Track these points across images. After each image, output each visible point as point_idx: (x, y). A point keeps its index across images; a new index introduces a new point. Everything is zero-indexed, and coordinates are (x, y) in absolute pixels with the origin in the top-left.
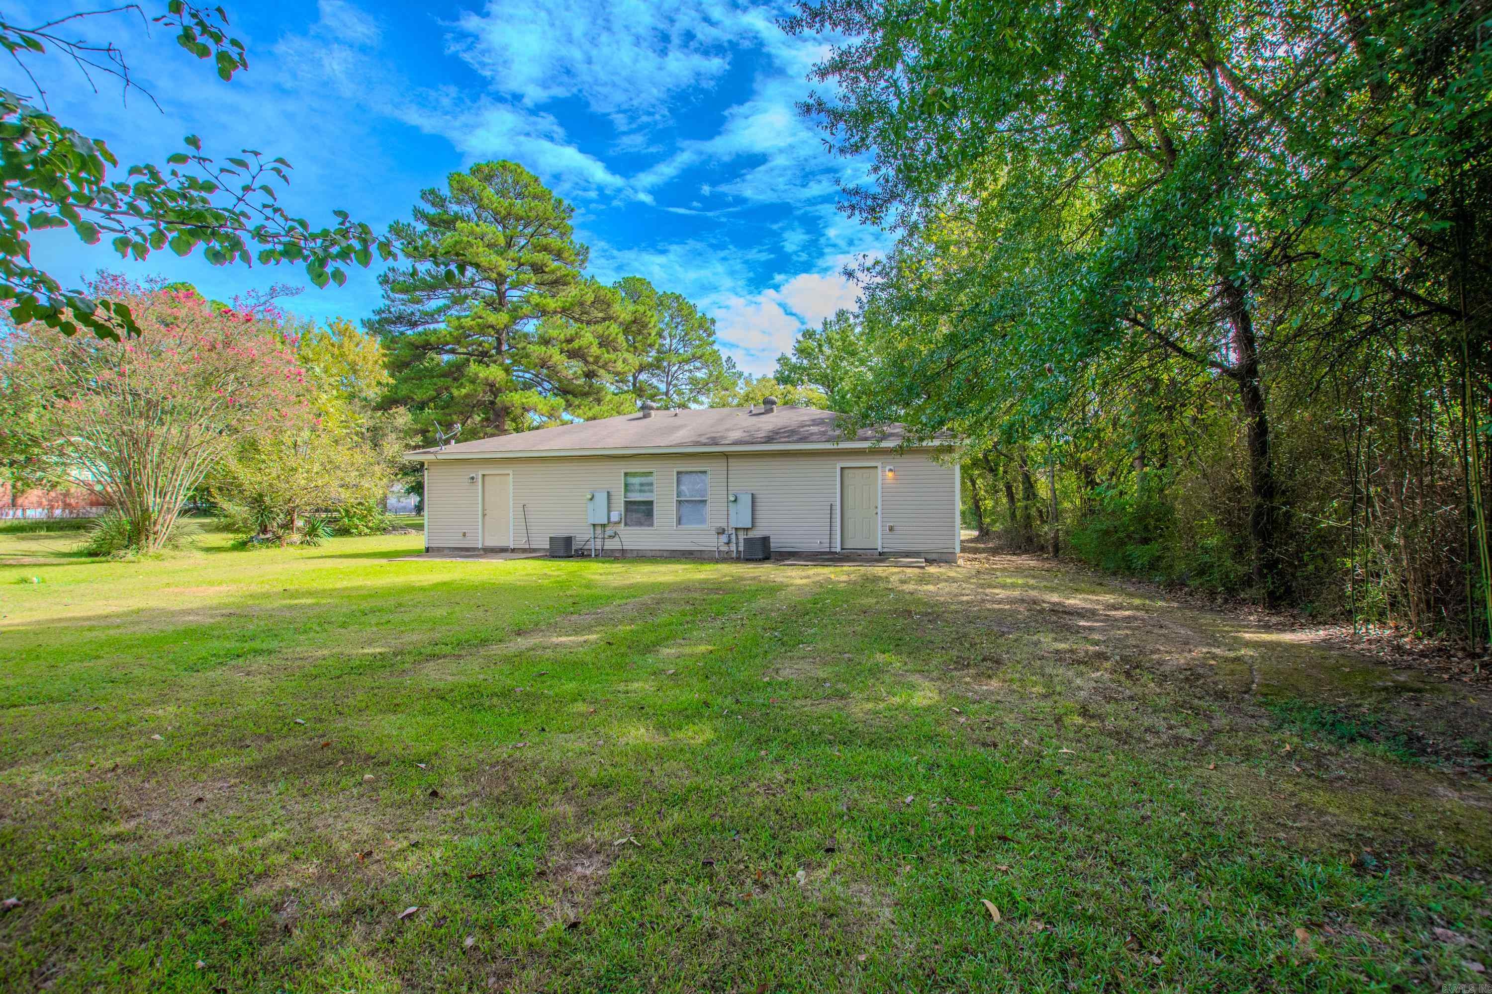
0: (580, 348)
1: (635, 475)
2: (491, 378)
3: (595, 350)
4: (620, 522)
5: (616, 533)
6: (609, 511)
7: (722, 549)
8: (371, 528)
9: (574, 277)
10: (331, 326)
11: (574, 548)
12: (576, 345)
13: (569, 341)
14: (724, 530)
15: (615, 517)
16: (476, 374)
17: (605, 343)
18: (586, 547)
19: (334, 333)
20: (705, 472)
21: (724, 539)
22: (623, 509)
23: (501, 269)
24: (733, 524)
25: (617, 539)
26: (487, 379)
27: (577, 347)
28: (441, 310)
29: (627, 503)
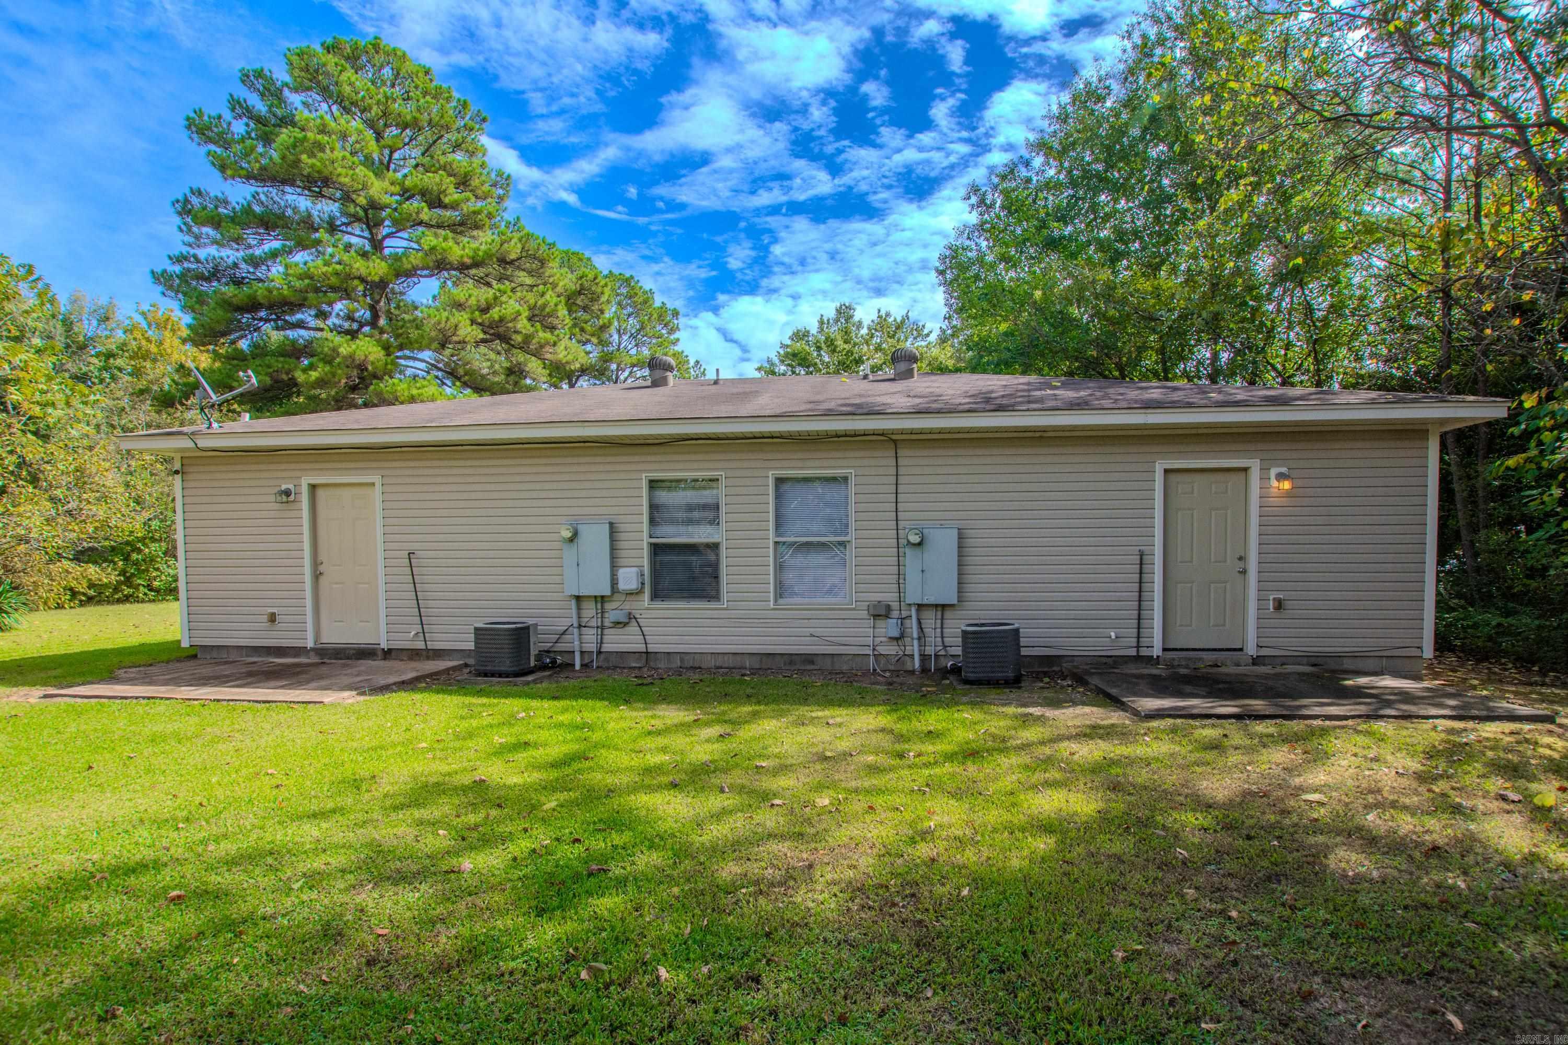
0: (502, 320)
1: (673, 485)
2: (360, 356)
3: (523, 324)
4: (640, 592)
5: (631, 617)
6: (614, 567)
7: (882, 650)
8: (158, 591)
9: (490, 216)
10: (143, 314)
11: (534, 652)
12: (495, 313)
13: (485, 310)
14: (888, 608)
15: (628, 579)
16: (335, 350)
17: (539, 316)
18: (560, 647)
19: (150, 325)
20: (846, 479)
21: (890, 627)
22: (646, 562)
23: (371, 192)
24: (913, 595)
25: (633, 629)
26: (351, 357)
27: (496, 317)
28: (274, 255)
29: (657, 549)
